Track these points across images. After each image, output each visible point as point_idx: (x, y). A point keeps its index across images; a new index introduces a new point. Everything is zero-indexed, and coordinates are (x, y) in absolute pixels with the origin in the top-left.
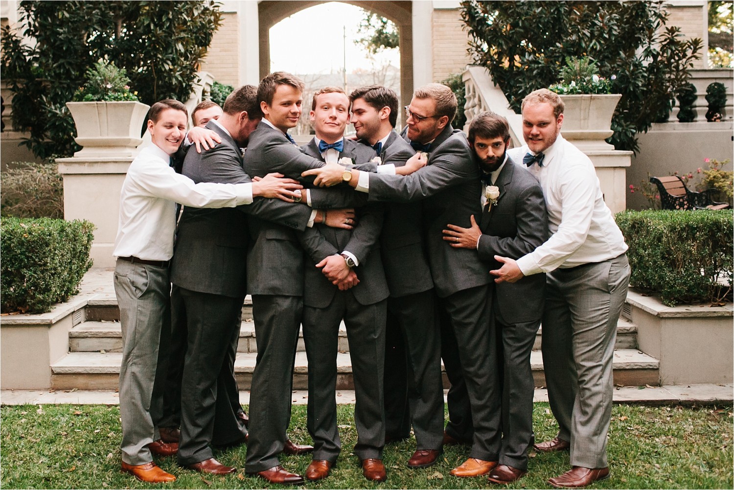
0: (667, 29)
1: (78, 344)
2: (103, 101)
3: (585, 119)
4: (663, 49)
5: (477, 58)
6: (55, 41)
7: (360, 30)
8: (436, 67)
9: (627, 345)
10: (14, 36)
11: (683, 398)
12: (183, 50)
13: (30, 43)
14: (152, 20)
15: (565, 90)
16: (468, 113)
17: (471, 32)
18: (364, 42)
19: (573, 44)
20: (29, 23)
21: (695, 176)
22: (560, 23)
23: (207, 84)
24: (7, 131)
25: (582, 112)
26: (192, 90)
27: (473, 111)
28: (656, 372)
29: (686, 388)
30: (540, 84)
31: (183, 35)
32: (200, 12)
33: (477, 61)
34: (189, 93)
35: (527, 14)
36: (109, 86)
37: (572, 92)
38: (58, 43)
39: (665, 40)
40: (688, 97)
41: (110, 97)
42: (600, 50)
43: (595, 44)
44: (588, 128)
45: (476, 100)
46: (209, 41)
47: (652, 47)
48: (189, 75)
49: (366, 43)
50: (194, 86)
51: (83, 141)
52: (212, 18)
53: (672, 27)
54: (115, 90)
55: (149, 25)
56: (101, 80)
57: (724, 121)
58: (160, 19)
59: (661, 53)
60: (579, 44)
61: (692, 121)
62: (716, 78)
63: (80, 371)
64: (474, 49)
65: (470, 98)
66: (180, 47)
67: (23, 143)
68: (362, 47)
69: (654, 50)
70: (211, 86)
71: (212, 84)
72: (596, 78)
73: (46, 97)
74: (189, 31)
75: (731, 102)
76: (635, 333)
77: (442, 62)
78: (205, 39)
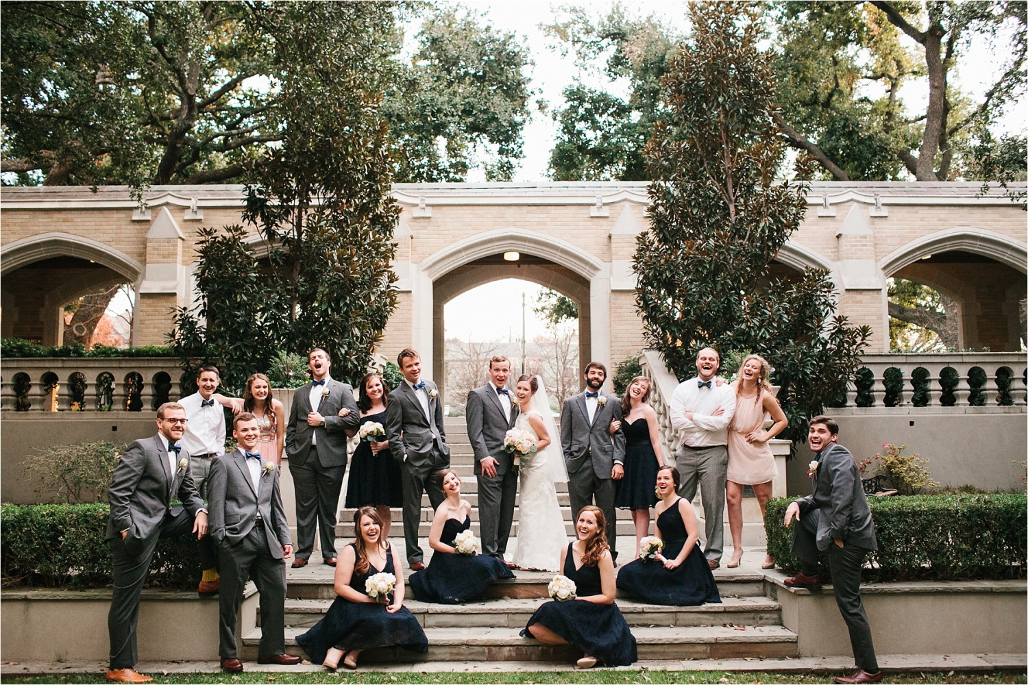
0: (835, 317)
2: (285, 388)
4: (833, 337)
5: (654, 342)
6: (233, 324)
7: (540, 298)
8: (613, 348)
9: (773, 622)
10: (191, 317)
11: (815, 667)
12: (359, 335)
13: (202, 322)
14: (330, 306)
17: (645, 318)
18: (545, 310)
19: (743, 332)
20: (204, 303)
21: (874, 461)
22: (731, 312)
23: (381, 365)
28: (795, 645)
29: (821, 659)
31: (359, 319)
32: (376, 296)
33: (653, 345)
35: (699, 302)
36: (291, 374)
38: (236, 325)
39: (834, 329)
40: (865, 381)
41: (291, 384)
42: (769, 339)
43: (764, 333)
46: (385, 324)
47: (821, 336)
48: (364, 359)
49: (547, 312)
52: (388, 300)
53: (840, 317)
54: (296, 378)
55: (326, 310)
56: (284, 368)
57: (902, 406)
58: (337, 303)
59: (830, 341)
60: (749, 333)
61: (870, 406)
62: (892, 363)
64: (650, 333)
66: (356, 331)
68: (544, 316)
69: (823, 338)
70: (384, 367)
71: (385, 365)
74: (365, 316)
75: (908, 386)
76: (779, 610)
77: (621, 344)
78: (381, 322)
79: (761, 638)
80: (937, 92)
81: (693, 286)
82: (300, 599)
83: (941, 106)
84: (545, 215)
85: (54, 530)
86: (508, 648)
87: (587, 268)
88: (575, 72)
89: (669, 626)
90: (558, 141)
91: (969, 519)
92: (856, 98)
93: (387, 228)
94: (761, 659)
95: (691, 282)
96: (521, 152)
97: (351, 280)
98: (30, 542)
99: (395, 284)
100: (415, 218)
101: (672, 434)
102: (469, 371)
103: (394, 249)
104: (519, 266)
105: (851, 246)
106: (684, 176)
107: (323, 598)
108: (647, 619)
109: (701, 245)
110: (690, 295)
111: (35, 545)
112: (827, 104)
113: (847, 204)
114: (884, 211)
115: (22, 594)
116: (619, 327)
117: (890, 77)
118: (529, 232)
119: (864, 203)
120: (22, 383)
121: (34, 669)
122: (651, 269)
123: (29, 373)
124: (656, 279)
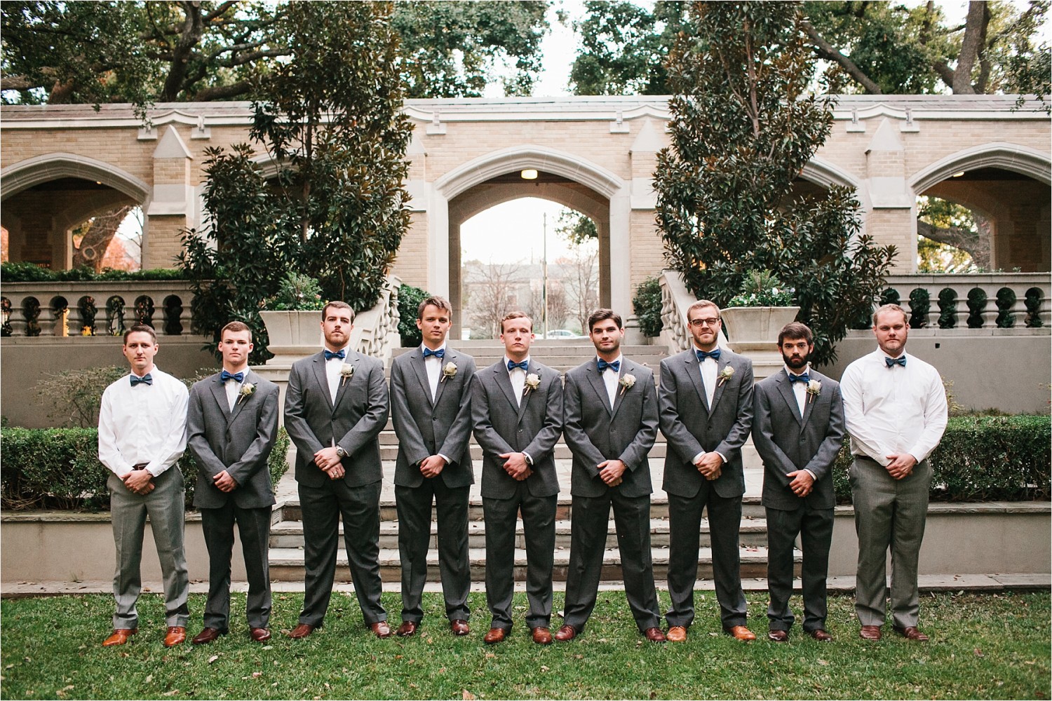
0: (860, 237)
1: (277, 541)
2: (295, 311)
3: (765, 331)
4: (857, 257)
5: (674, 262)
6: (242, 245)
7: (561, 219)
8: (633, 269)
10: (200, 239)
12: (371, 256)
13: (212, 245)
14: (342, 226)
15: (746, 302)
16: (664, 318)
17: (665, 237)
18: (567, 231)
19: (764, 252)
20: (214, 225)
22: (753, 231)
23: (394, 287)
24: (185, 333)
25: (762, 323)
26: (381, 296)
27: (668, 317)
30: (732, 292)
31: (371, 240)
32: (389, 215)
33: (673, 265)
34: (377, 299)
35: (719, 221)
36: (301, 295)
37: (752, 304)
38: (246, 247)
39: (858, 248)
41: (302, 306)
42: (792, 258)
43: (786, 252)
44: (767, 340)
45: (671, 306)
46: (398, 244)
47: (845, 255)
48: (377, 281)
49: (569, 233)
50: (382, 291)
51: (275, 349)
52: (401, 220)
53: (865, 236)
54: (306, 299)
55: (338, 231)
56: (294, 290)
57: (927, 327)
58: (349, 224)
59: (854, 261)
60: (771, 252)
62: (919, 284)
63: (281, 563)
64: (671, 253)
65: (666, 303)
66: (369, 252)
67: (206, 348)
68: (565, 236)
69: (847, 258)
70: (398, 289)
71: (400, 287)
72: (775, 291)
73: (233, 302)
74: (378, 236)
75: (934, 307)
77: (640, 264)
78: (394, 242)
81: (714, 205)
83: (981, 14)
84: (564, 132)
85: (65, 454)
87: (607, 186)
90: (579, 54)
91: (985, 440)
92: (891, 6)
93: (400, 146)
95: (712, 200)
96: (540, 65)
97: (363, 200)
98: (41, 465)
99: (408, 203)
100: (429, 135)
102: (489, 293)
103: (408, 167)
104: (537, 185)
105: (880, 163)
106: (706, 90)
108: (660, 540)
109: (722, 161)
110: (711, 214)
111: (47, 469)
112: (861, 13)
113: (876, 119)
114: (916, 127)
115: (36, 516)
116: (639, 247)
118: (547, 149)
119: (895, 118)
120: (31, 308)
121: (50, 589)
122: (671, 187)
123: (39, 298)
124: (677, 198)
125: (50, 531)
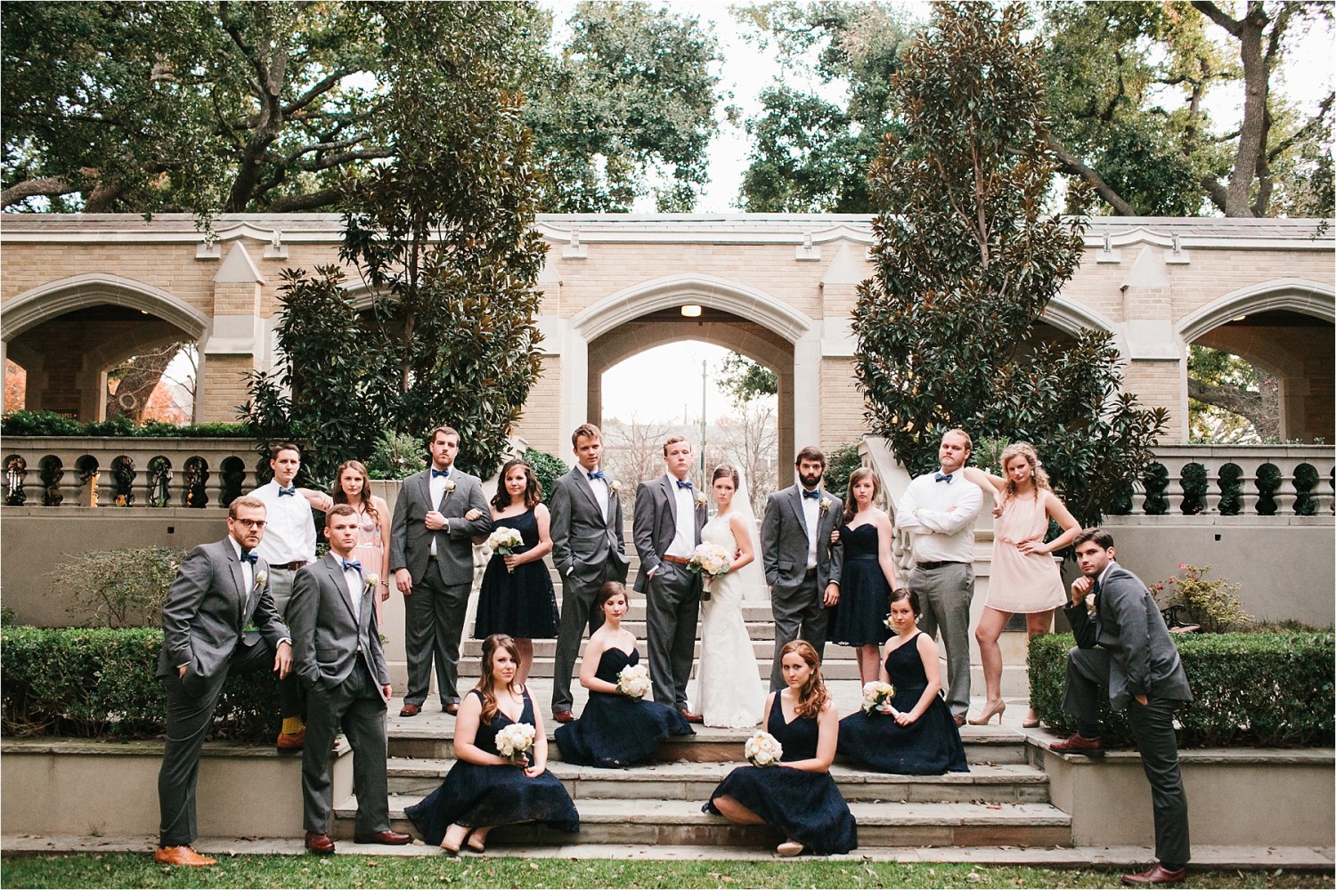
0: (1120, 396)
2: (394, 480)
4: (1116, 422)
5: (878, 426)
6: (325, 395)
7: (726, 368)
8: (824, 433)
9: (1038, 798)
10: (272, 385)
11: (1096, 861)
12: (491, 411)
13: (286, 392)
14: (453, 372)
17: (868, 393)
18: (732, 384)
19: (997, 414)
20: (289, 367)
21: (1166, 586)
22: (981, 387)
23: (519, 451)
28: (1068, 830)
29: (1103, 850)
31: (491, 391)
32: (514, 360)
33: (877, 429)
35: (939, 374)
36: (401, 461)
38: (330, 396)
39: (1118, 411)
40: (1157, 481)
42: (1032, 423)
43: (1026, 415)
46: (524, 398)
47: (1101, 419)
48: (497, 443)
49: (735, 386)
50: (503, 456)
52: (530, 367)
53: (1126, 395)
54: (408, 466)
55: (448, 378)
56: (392, 453)
57: (1204, 513)
58: (463, 370)
59: (1112, 427)
60: (1006, 414)
61: (1163, 514)
62: (1193, 458)
64: (873, 413)
66: (488, 407)
68: (730, 390)
69: (1104, 423)
70: (523, 453)
71: (525, 451)
73: (311, 467)
74: (499, 386)
75: (1213, 488)
76: (1047, 783)
77: (833, 427)
78: (520, 395)
79: (1022, 821)
80: (1255, 101)
81: (932, 352)
82: (411, 758)
83: (1260, 119)
84: (736, 257)
85: (89, 663)
86: (686, 828)
87: (791, 327)
88: (777, 69)
89: (899, 801)
90: (753, 161)
91: (1304, 666)
92: (1146, 108)
93: (529, 271)
94: (1023, 848)
95: (929, 346)
96: (705, 175)
97: (481, 339)
98: (56, 678)
99: (539, 345)
100: (565, 259)
101: (902, 547)
102: (632, 461)
103: (539, 299)
104: (700, 324)
105: (1140, 301)
106: (922, 206)
107: (441, 758)
108: (872, 792)
109: (943, 297)
110: (928, 364)
111: (64, 682)
112: (1108, 115)
113: (1134, 247)
114: (1185, 257)
115: (46, 745)
116: (832, 406)
117: (1192, 81)
118: (715, 279)
119: (1159, 245)
120: (51, 469)
121: (60, 845)
122: (876, 329)
123: (61, 456)
124: (883, 343)
125: (63, 766)
